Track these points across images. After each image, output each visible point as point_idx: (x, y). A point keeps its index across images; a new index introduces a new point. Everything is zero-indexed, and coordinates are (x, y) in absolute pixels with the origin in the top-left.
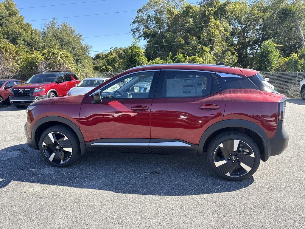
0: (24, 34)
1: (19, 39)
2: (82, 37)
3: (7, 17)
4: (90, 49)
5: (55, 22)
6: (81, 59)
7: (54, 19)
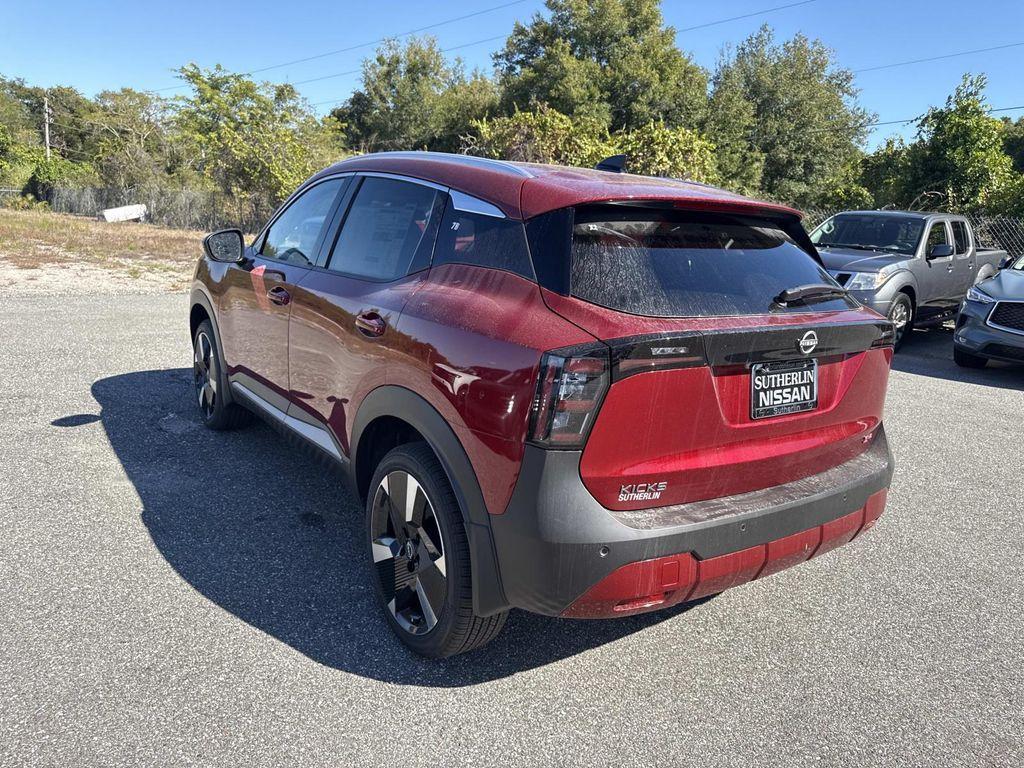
0: (656, 84)
1: (638, 102)
2: (852, 82)
3: (624, 36)
4: (869, 128)
5: (765, 36)
6: (822, 164)
7: (764, 29)
